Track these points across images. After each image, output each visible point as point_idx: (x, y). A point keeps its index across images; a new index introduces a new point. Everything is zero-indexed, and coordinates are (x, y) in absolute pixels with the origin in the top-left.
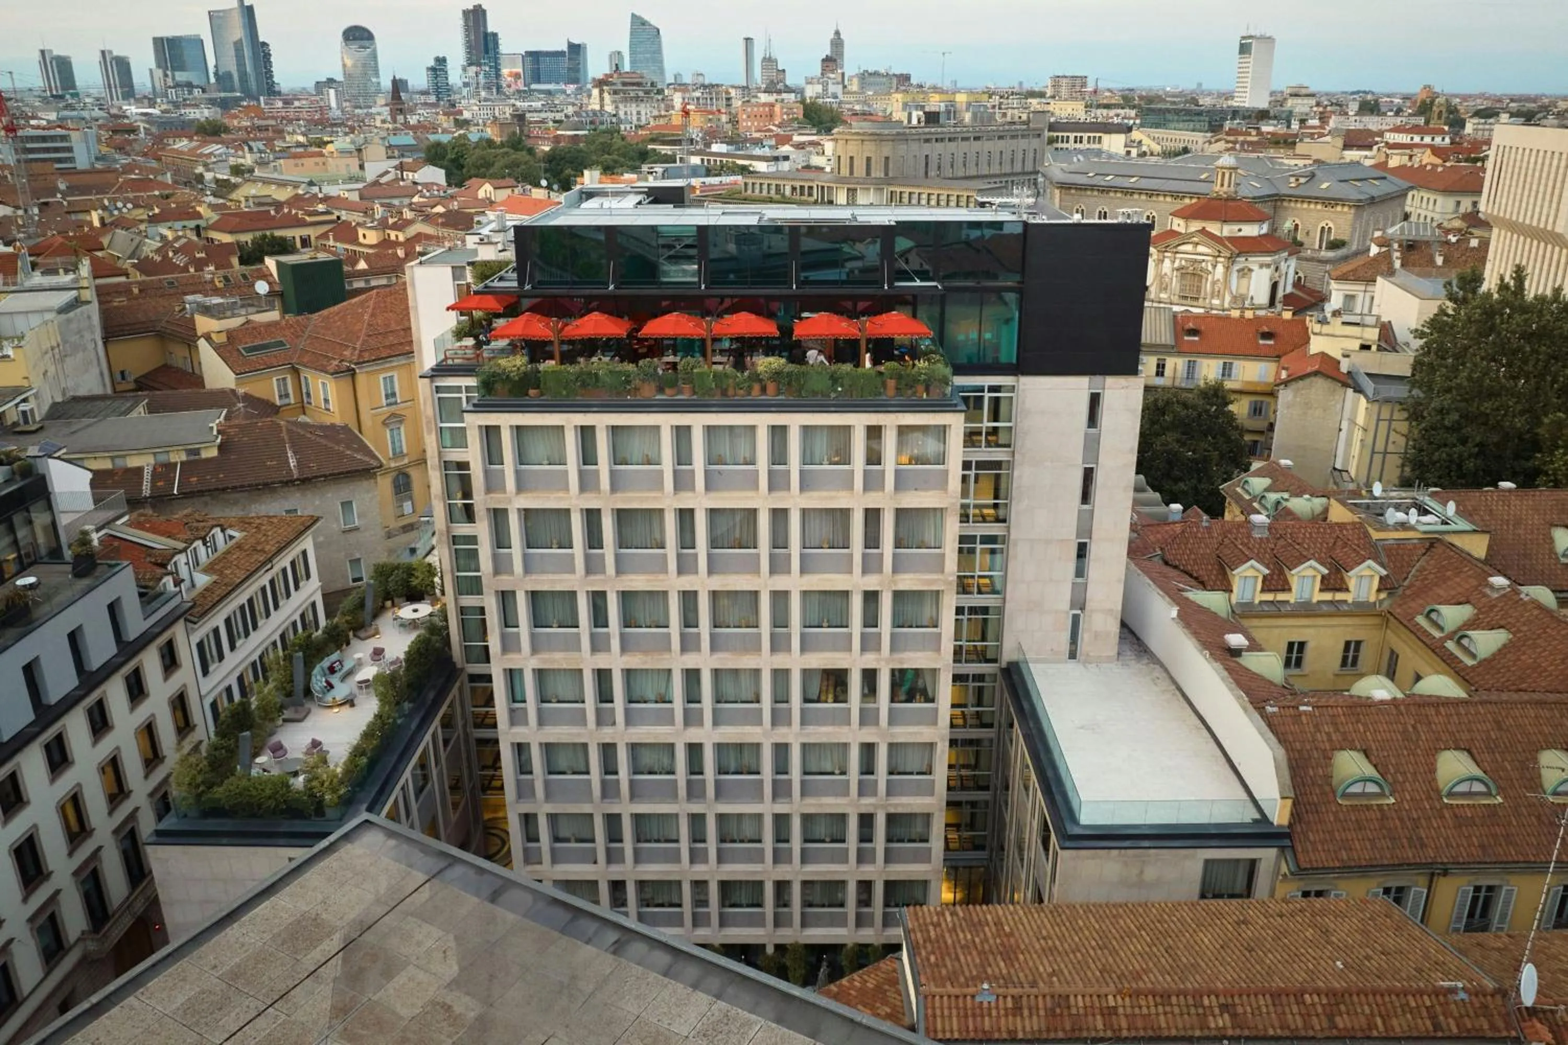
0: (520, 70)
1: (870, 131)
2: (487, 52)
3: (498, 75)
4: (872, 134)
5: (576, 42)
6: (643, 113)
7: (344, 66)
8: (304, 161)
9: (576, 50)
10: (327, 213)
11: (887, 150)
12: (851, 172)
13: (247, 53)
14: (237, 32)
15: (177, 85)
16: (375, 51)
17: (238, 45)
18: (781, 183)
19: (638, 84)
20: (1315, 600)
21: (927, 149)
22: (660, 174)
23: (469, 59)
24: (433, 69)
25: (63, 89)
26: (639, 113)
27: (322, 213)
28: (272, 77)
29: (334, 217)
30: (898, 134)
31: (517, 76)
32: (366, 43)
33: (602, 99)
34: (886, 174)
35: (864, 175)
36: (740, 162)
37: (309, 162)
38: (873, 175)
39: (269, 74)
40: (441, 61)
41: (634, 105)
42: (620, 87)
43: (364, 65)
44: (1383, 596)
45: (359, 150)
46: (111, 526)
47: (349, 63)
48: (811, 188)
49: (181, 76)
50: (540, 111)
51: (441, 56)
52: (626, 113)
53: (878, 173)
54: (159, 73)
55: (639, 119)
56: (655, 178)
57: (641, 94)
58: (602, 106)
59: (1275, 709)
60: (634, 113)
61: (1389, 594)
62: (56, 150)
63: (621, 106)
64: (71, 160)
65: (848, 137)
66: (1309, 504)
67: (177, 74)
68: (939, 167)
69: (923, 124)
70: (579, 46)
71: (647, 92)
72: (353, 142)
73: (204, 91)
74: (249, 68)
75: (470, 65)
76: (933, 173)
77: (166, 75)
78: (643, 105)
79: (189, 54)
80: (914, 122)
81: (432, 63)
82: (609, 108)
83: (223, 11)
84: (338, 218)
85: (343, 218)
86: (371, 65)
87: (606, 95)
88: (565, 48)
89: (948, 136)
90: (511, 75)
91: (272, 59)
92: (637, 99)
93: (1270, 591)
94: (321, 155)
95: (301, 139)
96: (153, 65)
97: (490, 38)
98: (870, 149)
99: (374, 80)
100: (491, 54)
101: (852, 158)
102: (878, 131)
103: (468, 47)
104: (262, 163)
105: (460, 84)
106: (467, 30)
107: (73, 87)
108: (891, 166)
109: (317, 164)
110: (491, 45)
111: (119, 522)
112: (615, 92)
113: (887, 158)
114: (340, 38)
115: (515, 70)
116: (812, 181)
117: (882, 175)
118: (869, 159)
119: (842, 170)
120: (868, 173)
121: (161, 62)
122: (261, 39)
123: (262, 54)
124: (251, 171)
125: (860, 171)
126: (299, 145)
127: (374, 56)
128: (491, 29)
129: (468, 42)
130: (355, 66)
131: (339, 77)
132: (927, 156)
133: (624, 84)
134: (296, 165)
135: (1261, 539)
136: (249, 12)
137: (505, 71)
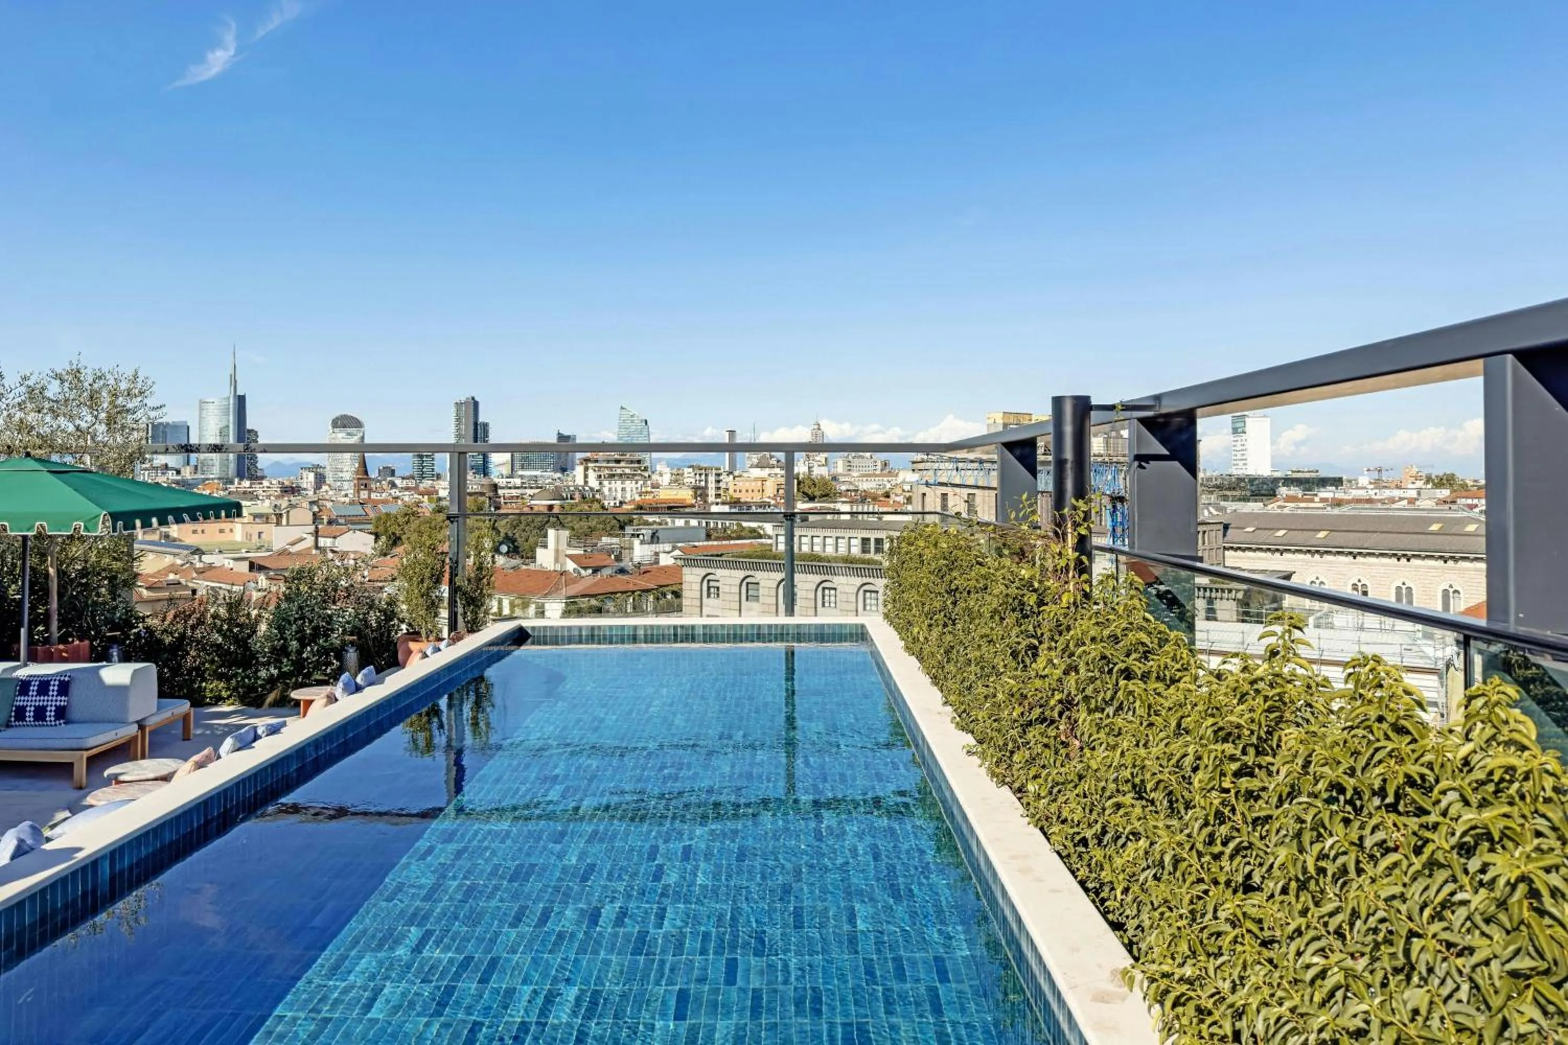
2: (476, 441)
6: (628, 489)
9: (566, 441)
13: (232, 439)
14: (225, 419)
17: (225, 429)
19: (625, 461)
22: (648, 538)
26: (623, 490)
32: (352, 430)
33: (586, 476)
41: (619, 482)
42: (606, 464)
45: (279, 515)
52: (610, 490)
55: (623, 495)
58: (586, 482)
60: (619, 489)
63: (606, 483)
70: (569, 438)
82: (593, 483)
87: (590, 472)
88: (555, 440)
92: (623, 478)
97: (481, 426)
100: (481, 442)
103: (457, 436)
122: (249, 426)
123: (246, 440)
129: (458, 431)
133: (610, 461)
136: (242, 401)
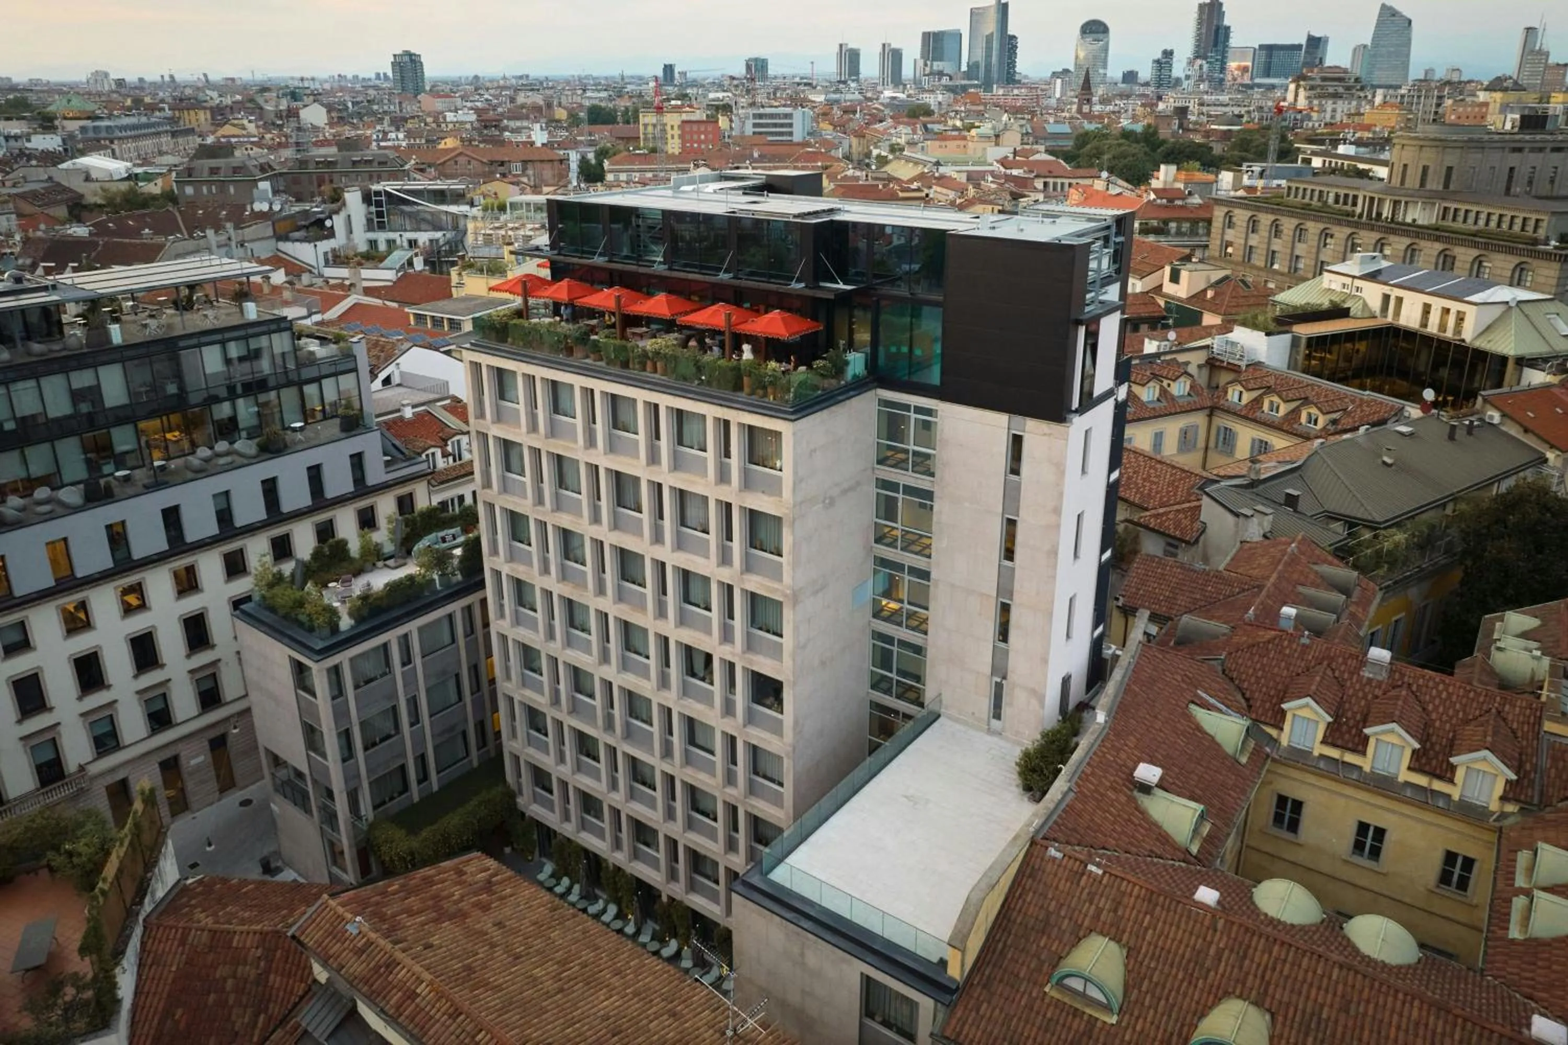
0: (1249, 64)
1: (1432, 136)
2: (1216, 45)
3: (1223, 69)
4: (1435, 140)
5: (1317, 35)
6: (1339, 110)
7: (1077, 57)
8: (948, 143)
9: (1315, 43)
10: (919, 190)
11: (1451, 159)
12: (1403, 182)
13: (995, 45)
14: (990, 27)
15: (931, 73)
16: (1107, 44)
17: (989, 38)
18: (1325, 189)
19: (1340, 80)
20: (1401, 779)
21: (1514, 159)
22: (1256, 174)
23: (1196, 52)
24: (1158, 62)
25: (850, 75)
26: (1334, 110)
27: (914, 190)
28: (1014, 67)
29: (923, 194)
30: (1471, 140)
31: (1245, 69)
32: (1101, 36)
33: (1296, 95)
34: (1446, 186)
35: (1417, 186)
36: (1361, 166)
37: (952, 144)
38: (1428, 187)
39: (1012, 64)
40: (1168, 54)
41: (1330, 102)
42: (1319, 82)
43: (1095, 57)
44: (1510, 808)
45: (997, 136)
46: (432, 405)
47: (1082, 55)
48: (1355, 197)
49: (938, 65)
50: (1227, 105)
51: (1169, 48)
53: (1434, 184)
54: (921, 63)
55: (1333, 117)
56: (1250, 178)
57: (1341, 90)
58: (1295, 101)
59: (1059, 855)
60: (1329, 110)
61: (1521, 809)
62: (782, 125)
63: (1316, 102)
64: (791, 134)
65: (1405, 142)
66: (1534, 664)
67: (935, 63)
68: (1530, 183)
69: (1516, 130)
70: (1319, 39)
71: (1348, 88)
72: (994, 128)
73: (951, 79)
74: (994, 59)
75: (1197, 57)
76: (1517, 189)
77: (926, 65)
78: (1340, 102)
79: (948, 45)
80: (1508, 126)
81: (1159, 55)
82: (1302, 103)
83: (983, 8)
84: (927, 195)
85: (931, 196)
86: (1102, 58)
87: (1302, 90)
88: (1303, 41)
89: (1551, 145)
90: (1238, 68)
91: (1018, 51)
92: (1336, 96)
93: (1335, 745)
94: (964, 138)
95: (958, 123)
96: (918, 56)
97: (1222, 31)
98: (1429, 157)
99: (1101, 71)
100: (1220, 47)
101: (1405, 166)
102: (1443, 137)
103: (1198, 41)
104: (912, 144)
105: (1182, 76)
106: (1199, 24)
107: (857, 73)
108: (1454, 177)
109: (958, 146)
110: (1221, 38)
111: (439, 404)
112: (1312, 88)
113: (1450, 169)
114: (1077, 31)
115: (1243, 64)
116: (1357, 189)
117: (1441, 188)
118: (1425, 169)
119: (1393, 181)
120: (1423, 183)
121: (925, 55)
122: (1010, 32)
123: (1009, 45)
124: (902, 150)
125: (1413, 181)
126: (955, 128)
127: (1106, 49)
128: (1226, 22)
129: (1198, 35)
130: (1086, 58)
131: (1072, 69)
132: (1512, 169)
133: (1324, 79)
134: (940, 147)
135: (1370, 680)
136: (1004, 9)
137: (1232, 65)
